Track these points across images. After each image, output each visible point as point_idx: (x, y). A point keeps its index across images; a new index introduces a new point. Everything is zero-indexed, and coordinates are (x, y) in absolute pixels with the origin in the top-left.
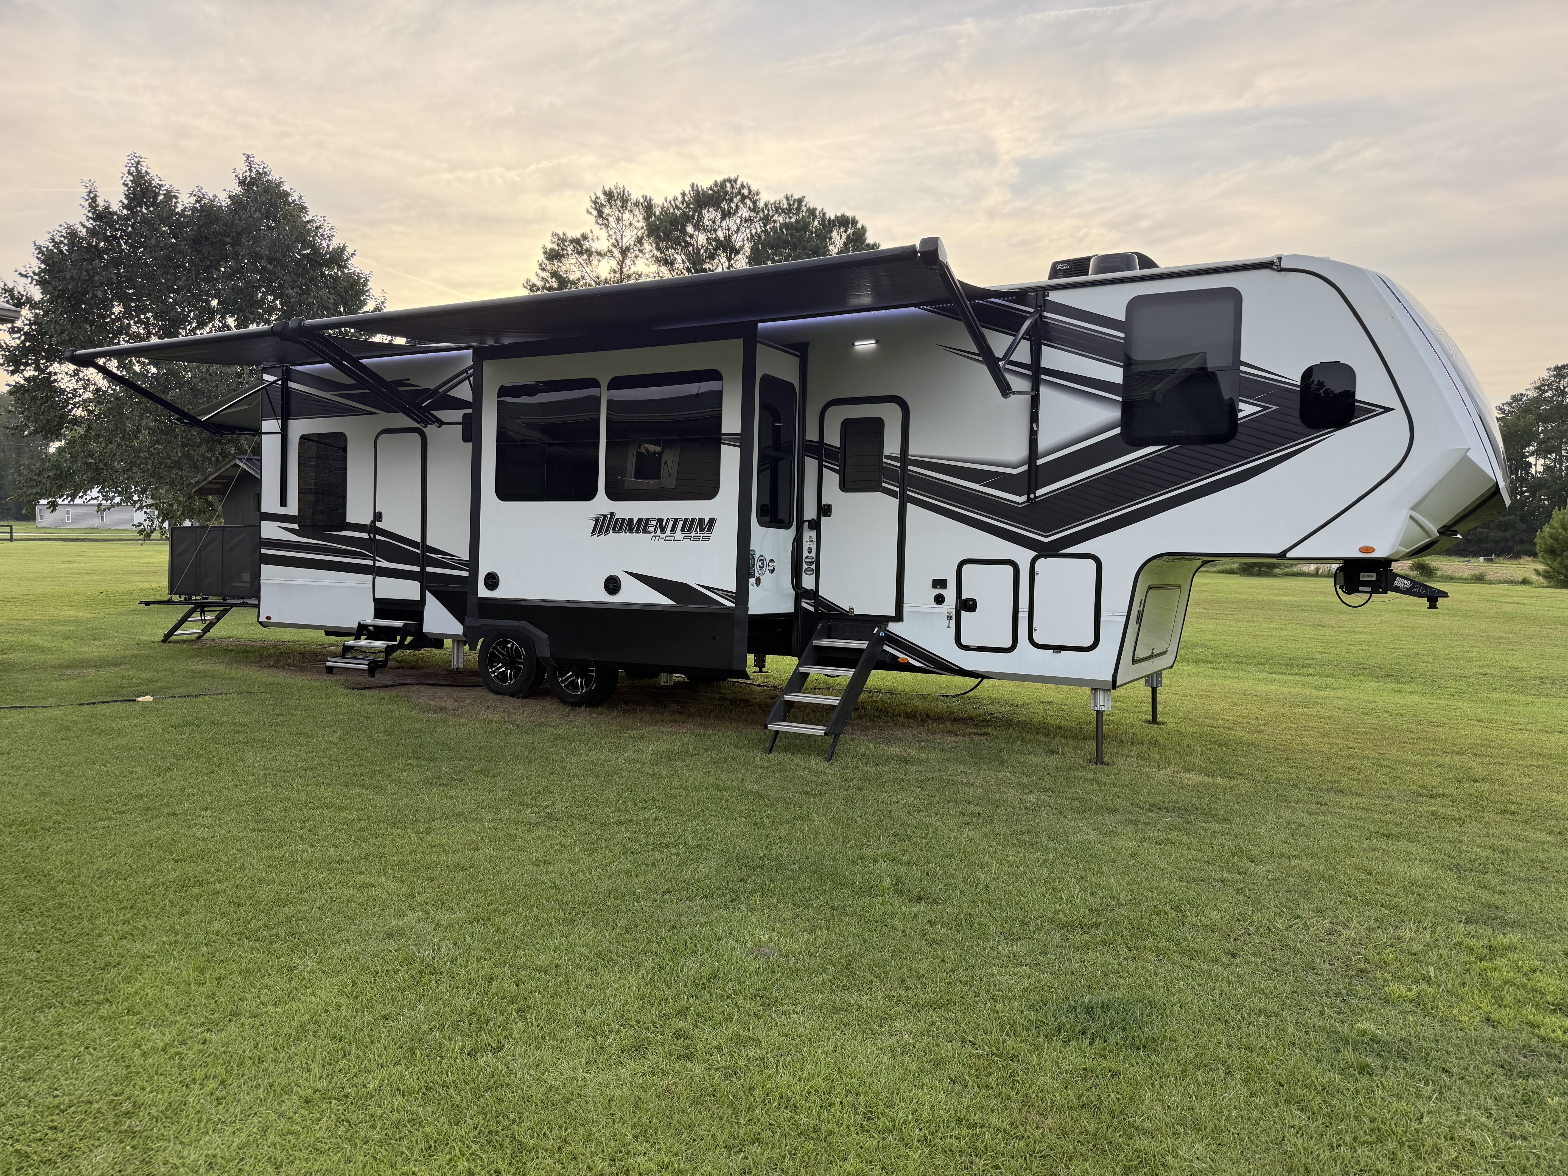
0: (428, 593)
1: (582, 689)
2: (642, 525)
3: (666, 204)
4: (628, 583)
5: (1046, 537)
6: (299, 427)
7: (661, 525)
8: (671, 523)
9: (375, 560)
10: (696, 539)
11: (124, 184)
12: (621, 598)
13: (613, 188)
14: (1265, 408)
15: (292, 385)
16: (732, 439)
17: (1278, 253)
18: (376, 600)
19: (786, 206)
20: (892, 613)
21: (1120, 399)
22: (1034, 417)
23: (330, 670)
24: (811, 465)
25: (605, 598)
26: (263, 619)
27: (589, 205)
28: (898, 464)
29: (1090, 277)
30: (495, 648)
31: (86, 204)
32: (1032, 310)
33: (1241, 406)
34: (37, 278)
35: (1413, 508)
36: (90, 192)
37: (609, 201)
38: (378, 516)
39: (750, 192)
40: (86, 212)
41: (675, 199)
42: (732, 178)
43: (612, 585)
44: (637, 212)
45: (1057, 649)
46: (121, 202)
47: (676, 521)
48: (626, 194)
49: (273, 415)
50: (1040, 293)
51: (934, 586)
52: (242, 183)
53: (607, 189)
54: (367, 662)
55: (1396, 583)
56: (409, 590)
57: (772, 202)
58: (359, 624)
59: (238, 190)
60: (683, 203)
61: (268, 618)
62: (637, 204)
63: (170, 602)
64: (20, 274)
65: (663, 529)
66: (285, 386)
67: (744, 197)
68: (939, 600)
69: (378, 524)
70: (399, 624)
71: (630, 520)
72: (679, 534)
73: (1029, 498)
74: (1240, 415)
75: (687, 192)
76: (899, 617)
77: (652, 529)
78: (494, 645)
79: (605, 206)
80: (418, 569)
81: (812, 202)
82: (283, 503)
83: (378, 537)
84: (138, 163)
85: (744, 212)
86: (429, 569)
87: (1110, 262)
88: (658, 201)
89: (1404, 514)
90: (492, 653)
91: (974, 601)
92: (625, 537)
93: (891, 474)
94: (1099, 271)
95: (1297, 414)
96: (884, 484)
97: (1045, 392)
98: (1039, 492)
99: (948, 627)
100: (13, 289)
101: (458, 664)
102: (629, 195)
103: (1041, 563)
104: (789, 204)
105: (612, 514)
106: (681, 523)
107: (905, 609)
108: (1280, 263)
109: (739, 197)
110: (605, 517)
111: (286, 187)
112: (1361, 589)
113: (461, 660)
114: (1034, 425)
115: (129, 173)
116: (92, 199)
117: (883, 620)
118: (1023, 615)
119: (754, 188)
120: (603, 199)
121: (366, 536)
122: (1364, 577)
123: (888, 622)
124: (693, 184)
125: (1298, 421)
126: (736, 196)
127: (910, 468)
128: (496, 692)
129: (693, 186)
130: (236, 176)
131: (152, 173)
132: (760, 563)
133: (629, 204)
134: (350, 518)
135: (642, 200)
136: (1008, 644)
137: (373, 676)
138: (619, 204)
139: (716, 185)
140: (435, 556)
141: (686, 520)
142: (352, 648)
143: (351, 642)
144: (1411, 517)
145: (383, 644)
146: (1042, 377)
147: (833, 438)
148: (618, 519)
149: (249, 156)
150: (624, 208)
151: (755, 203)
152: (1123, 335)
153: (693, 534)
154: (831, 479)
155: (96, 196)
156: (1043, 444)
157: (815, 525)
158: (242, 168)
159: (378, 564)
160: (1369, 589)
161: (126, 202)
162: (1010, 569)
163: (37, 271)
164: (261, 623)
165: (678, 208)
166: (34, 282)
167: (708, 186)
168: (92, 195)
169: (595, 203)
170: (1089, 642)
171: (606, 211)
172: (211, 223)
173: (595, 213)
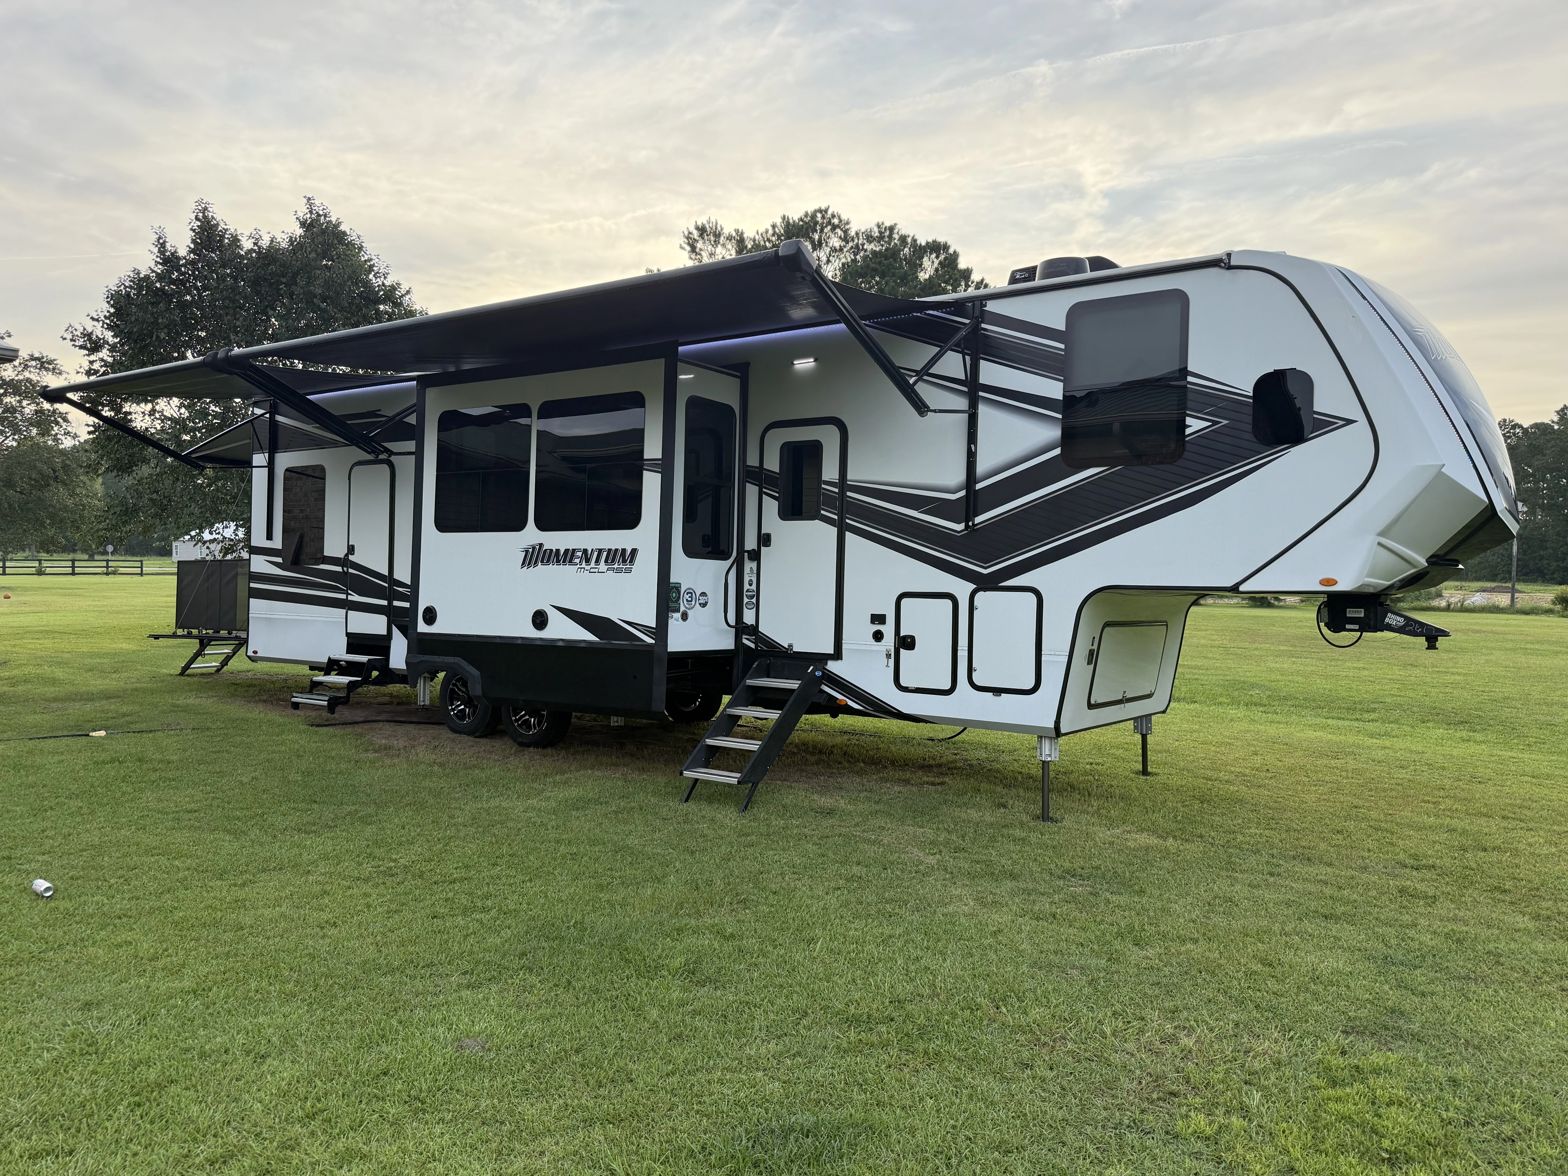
0: (394, 628)
1: (535, 729)
2: (567, 557)
3: (757, 237)
4: (554, 617)
5: (986, 568)
6: (285, 460)
7: (586, 556)
8: (596, 554)
9: (348, 594)
10: (619, 571)
11: (191, 229)
12: (548, 633)
13: (705, 222)
14: (1215, 423)
15: (279, 418)
16: (654, 465)
17: (1228, 249)
18: (348, 635)
19: (877, 234)
20: (831, 651)
21: (1060, 416)
22: (972, 437)
23: (296, 706)
24: (752, 491)
25: (532, 633)
26: (250, 653)
27: (682, 241)
28: (837, 490)
29: (1038, 282)
30: (454, 685)
31: (156, 250)
32: (967, 321)
33: (1189, 421)
34: (108, 321)
35: (1382, 534)
36: (160, 238)
37: (701, 235)
38: (351, 549)
39: (840, 221)
40: (154, 257)
41: (767, 232)
42: (823, 208)
43: (540, 620)
44: (729, 247)
45: (998, 691)
46: (188, 246)
47: (600, 551)
48: (719, 228)
49: (261, 450)
50: (978, 303)
51: (873, 622)
52: (303, 224)
53: (699, 224)
54: (327, 698)
55: (1387, 620)
56: (376, 625)
57: (863, 230)
58: (329, 658)
59: (299, 231)
60: (773, 235)
61: (255, 652)
62: (730, 238)
63: (174, 636)
64: (92, 318)
65: (588, 561)
66: (272, 418)
67: (834, 228)
68: (878, 636)
69: (351, 557)
70: (364, 659)
71: (558, 551)
72: (603, 566)
73: (967, 527)
74: (1188, 431)
75: (778, 224)
76: (837, 655)
77: (577, 561)
78: (454, 682)
79: (697, 241)
80: (385, 603)
81: (905, 229)
82: (269, 537)
83: (351, 571)
84: (205, 209)
85: (835, 242)
86: (396, 603)
87: (1055, 267)
88: (750, 233)
89: (1371, 540)
90: (452, 690)
91: (913, 638)
92: (553, 569)
93: (830, 501)
94: (1045, 276)
95: (1249, 428)
96: (822, 512)
97: (983, 410)
98: (978, 519)
99: (887, 666)
100: (92, 333)
101: (424, 701)
102: (722, 229)
103: (980, 596)
104: (880, 232)
105: (541, 545)
106: (605, 554)
107: (844, 646)
108: (1229, 260)
109: (829, 227)
110: (534, 548)
111: (342, 228)
112: (1348, 626)
113: (427, 698)
114: (973, 447)
115: (197, 218)
116: (161, 244)
117: (821, 659)
118: (963, 654)
119: (844, 217)
120: (696, 234)
121: (339, 569)
122: (1351, 613)
123: (827, 660)
124: (784, 216)
125: (1251, 437)
126: (826, 226)
127: (849, 494)
128: (455, 731)
129: (784, 218)
130: (297, 218)
131: (218, 217)
132: (687, 597)
133: (722, 238)
134: (327, 553)
135: (734, 234)
136: (947, 686)
137: (333, 713)
138: (712, 239)
139: (806, 215)
140: (401, 589)
141: (610, 550)
142: (320, 683)
143: (321, 678)
144: (1379, 544)
145: (345, 680)
146: (981, 394)
147: (773, 464)
148: (546, 550)
149: (309, 199)
150: (716, 242)
151: (846, 232)
152: (1062, 346)
153: (616, 566)
154: (771, 506)
155: (165, 242)
156: (981, 468)
157: (755, 556)
158: (303, 211)
159: (350, 598)
160: (1357, 627)
161: (192, 246)
162: (948, 603)
163: (108, 314)
164: (249, 657)
165: (769, 240)
166: (105, 326)
167: (799, 217)
168: (161, 241)
169: (688, 238)
170: (1030, 684)
171: (699, 245)
172: (269, 265)
173: (688, 248)
